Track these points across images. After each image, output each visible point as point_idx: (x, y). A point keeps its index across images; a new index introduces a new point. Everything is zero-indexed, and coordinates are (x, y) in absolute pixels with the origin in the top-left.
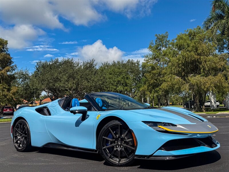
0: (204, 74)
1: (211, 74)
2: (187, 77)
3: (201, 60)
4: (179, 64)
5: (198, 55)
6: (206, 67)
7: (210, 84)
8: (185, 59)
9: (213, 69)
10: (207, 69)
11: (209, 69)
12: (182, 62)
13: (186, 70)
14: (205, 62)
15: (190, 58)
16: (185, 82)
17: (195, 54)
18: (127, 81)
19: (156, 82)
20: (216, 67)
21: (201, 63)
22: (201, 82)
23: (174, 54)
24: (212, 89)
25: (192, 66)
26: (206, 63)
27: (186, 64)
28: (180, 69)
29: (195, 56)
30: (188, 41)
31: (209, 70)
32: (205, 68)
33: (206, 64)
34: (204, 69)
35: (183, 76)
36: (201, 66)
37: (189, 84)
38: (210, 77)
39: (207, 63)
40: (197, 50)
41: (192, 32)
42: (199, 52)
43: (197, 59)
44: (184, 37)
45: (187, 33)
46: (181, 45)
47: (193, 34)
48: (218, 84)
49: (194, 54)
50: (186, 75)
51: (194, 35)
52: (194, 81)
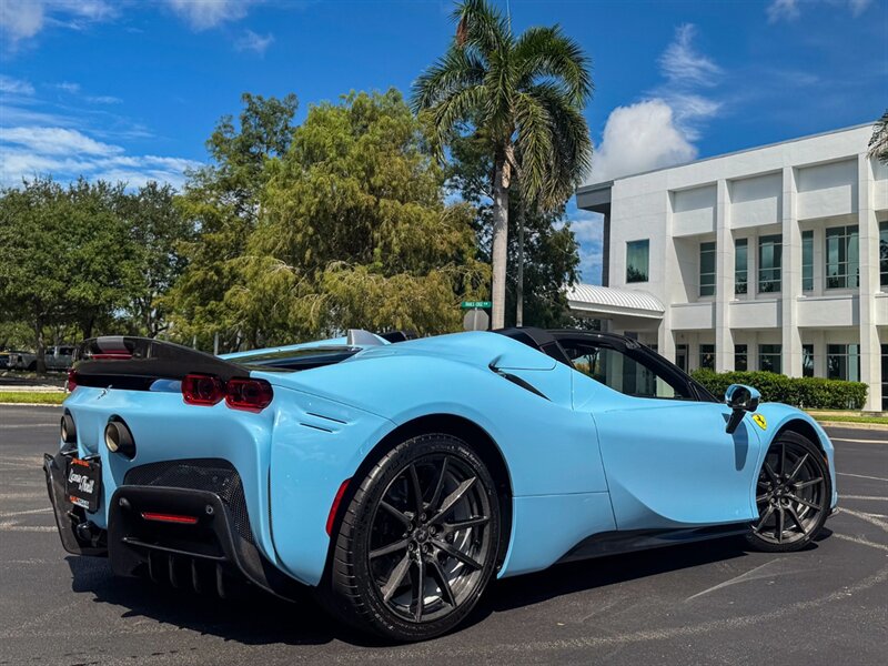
0: (381, 265)
1: (407, 269)
2: (323, 268)
3: (382, 212)
4: (297, 216)
5: (372, 190)
6: (395, 241)
7: (399, 305)
8: (321, 202)
9: (417, 251)
10: (397, 250)
11: (401, 249)
12: (310, 211)
13: (321, 242)
14: (395, 221)
15: (338, 200)
16: (310, 288)
17: (362, 189)
18: (126, 267)
19: (216, 278)
20: (429, 245)
21: (376, 223)
22: (364, 293)
23: (289, 176)
24: (403, 319)
25: (344, 232)
26: (394, 226)
27: (322, 219)
28: (299, 237)
29: (359, 194)
30: (343, 135)
31: (403, 254)
32: (390, 243)
33: (397, 231)
34: (387, 248)
35: (306, 263)
36: (376, 235)
37: (324, 296)
38: (403, 278)
39: (400, 226)
40: (370, 172)
41: (368, 105)
42: (377, 180)
43: (363, 208)
44: (331, 115)
45: (349, 108)
46: (317, 145)
47: (368, 113)
48: (427, 308)
49: (357, 188)
50: (318, 261)
51: (372, 119)
52: (342, 285)
